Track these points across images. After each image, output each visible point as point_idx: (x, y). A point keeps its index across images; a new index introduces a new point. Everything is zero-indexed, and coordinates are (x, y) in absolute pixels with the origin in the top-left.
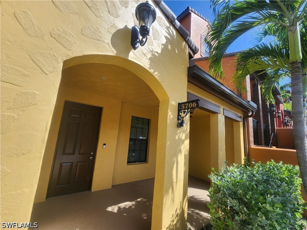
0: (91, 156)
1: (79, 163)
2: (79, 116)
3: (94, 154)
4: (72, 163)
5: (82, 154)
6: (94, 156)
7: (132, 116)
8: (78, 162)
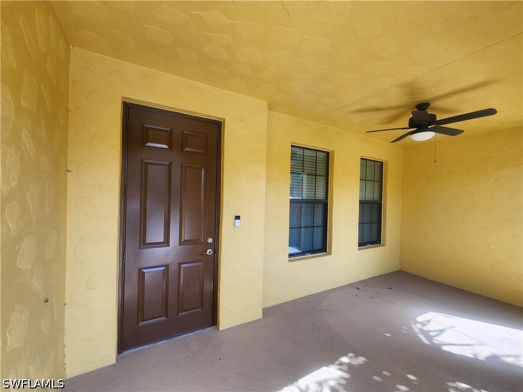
0: (208, 246)
1: (183, 266)
2: (165, 146)
3: (214, 240)
4: (167, 266)
5: (186, 242)
6: (216, 247)
7: (292, 146)
8: (180, 264)
